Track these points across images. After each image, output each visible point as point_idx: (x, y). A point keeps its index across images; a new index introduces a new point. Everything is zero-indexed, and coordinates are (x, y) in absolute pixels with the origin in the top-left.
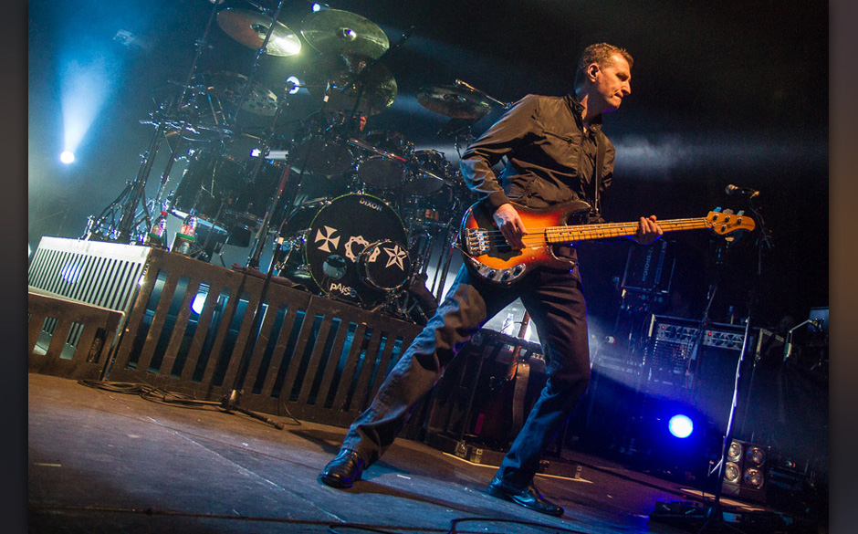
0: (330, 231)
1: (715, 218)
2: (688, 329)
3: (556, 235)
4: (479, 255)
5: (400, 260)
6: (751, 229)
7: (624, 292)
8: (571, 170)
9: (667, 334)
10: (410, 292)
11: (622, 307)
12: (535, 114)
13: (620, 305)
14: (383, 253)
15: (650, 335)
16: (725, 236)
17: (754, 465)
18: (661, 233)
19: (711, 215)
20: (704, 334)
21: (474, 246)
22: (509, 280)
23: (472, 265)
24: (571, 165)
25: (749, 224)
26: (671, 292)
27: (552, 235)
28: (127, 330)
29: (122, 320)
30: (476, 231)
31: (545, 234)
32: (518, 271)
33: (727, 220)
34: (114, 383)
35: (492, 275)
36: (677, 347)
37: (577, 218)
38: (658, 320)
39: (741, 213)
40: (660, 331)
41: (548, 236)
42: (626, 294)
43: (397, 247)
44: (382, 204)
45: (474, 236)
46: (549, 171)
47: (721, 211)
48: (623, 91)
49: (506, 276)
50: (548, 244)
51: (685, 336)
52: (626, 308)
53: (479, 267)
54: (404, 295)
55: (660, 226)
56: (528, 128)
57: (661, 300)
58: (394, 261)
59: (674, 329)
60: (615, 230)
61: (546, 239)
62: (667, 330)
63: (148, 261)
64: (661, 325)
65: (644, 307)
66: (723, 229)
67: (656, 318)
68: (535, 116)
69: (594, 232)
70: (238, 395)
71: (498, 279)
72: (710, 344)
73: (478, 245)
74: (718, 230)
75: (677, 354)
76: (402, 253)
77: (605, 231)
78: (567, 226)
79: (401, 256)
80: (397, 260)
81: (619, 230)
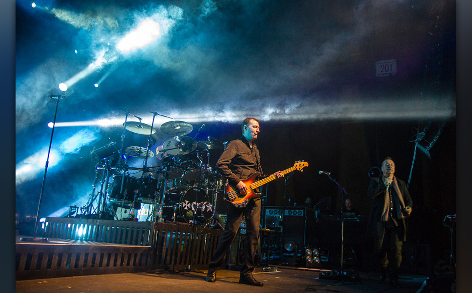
0: (187, 202)
1: (297, 165)
3: (254, 186)
4: (233, 200)
6: (307, 166)
14: (206, 206)
16: (301, 170)
17: (316, 256)
18: (283, 176)
19: (295, 165)
20: (284, 211)
24: (252, 162)
25: (306, 164)
28: (152, 252)
30: (231, 193)
33: (300, 165)
35: (239, 206)
39: (303, 161)
40: (266, 212)
41: (252, 187)
44: (200, 189)
45: (230, 195)
47: (298, 162)
48: (257, 131)
55: (282, 174)
58: (209, 209)
63: (154, 227)
64: (267, 210)
66: (300, 168)
70: (191, 266)
72: (287, 214)
73: (232, 197)
74: (298, 169)
78: (256, 182)
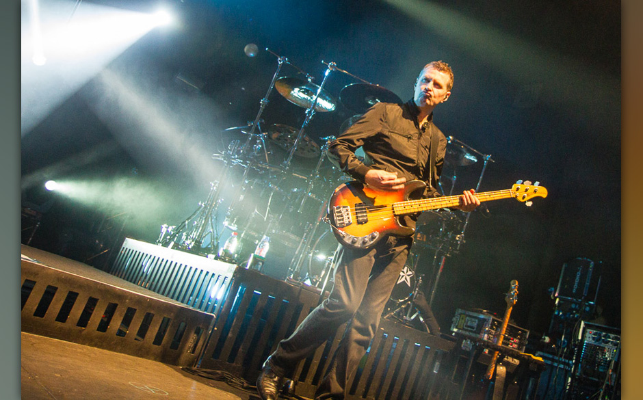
1: (518, 189)
2: (612, 336)
3: (401, 208)
4: (344, 227)
5: (408, 278)
6: (545, 196)
7: (557, 300)
8: (412, 161)
9: (593, 338)
10: (414, 303)
11: (556, 313)
12: (384, 119)
13: (554, 311)
15: (580, 338)
16: (525, 202)
18: (479, 203)
19: (514, 187)
21: (340, 220)
22: (367, 245)
23: (339, 235)
25: (543, 192)
26: (597, 303)
27: (398, 209)
28: (216, 329)
29: (213, 321)
30: (341, 208)
31: (393, 209)
32: (373, 238)
33: (527, 190)
34: (205, 370)
35: (354, 242)
36: (603, 349)
37: (416, 194)
38: (587, 326)
39: (537, 183)
40: (587, 335)
41: (395, 209)
42: (559, 302)
43: (406, 268)
45: (340, 212)
46: (395, 161)
47: (523, 183)
49: (364, 243)
50: (395, 215)
51: (609, 341)
52: (559, 313)
53: (344, 237)
54: (409, 305)
55: (478, 198)
56: (379, 129)
57: (588, 309)
58: (403, 279)
59: (600, 335)
60: (445, 202)
61: (394, 212)
62: (594, 334)
63: (234, 276)
64: (588, 330)
65: (574, 314)
66: (524, 197)
67: (585, 324)
68: (383, 119)
69: (429, 205)
70: (294, 384)
71: (358, 245)
73: (343, 220)
74: (520, 199)
75: (602, 355)
76: (410, 273)
77: (437, 203)
78: (409, 201)
79: (409, 275)
80: (406, 279)
81: (448, 202)
